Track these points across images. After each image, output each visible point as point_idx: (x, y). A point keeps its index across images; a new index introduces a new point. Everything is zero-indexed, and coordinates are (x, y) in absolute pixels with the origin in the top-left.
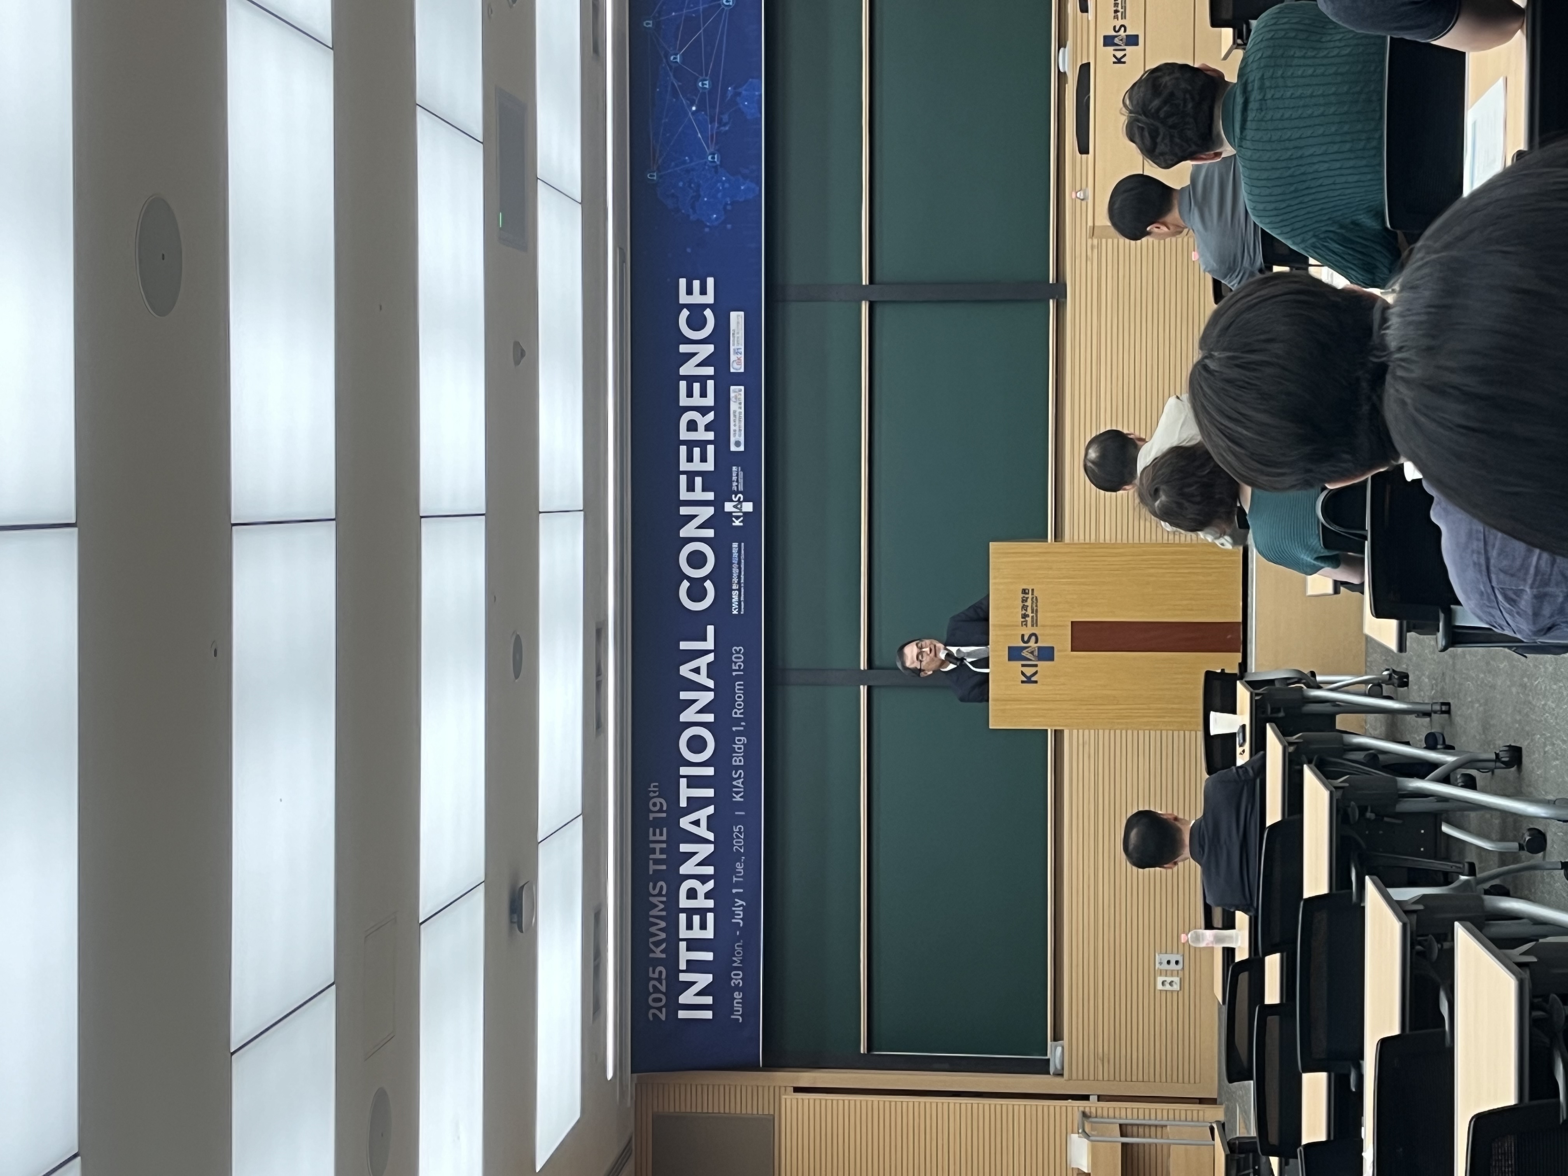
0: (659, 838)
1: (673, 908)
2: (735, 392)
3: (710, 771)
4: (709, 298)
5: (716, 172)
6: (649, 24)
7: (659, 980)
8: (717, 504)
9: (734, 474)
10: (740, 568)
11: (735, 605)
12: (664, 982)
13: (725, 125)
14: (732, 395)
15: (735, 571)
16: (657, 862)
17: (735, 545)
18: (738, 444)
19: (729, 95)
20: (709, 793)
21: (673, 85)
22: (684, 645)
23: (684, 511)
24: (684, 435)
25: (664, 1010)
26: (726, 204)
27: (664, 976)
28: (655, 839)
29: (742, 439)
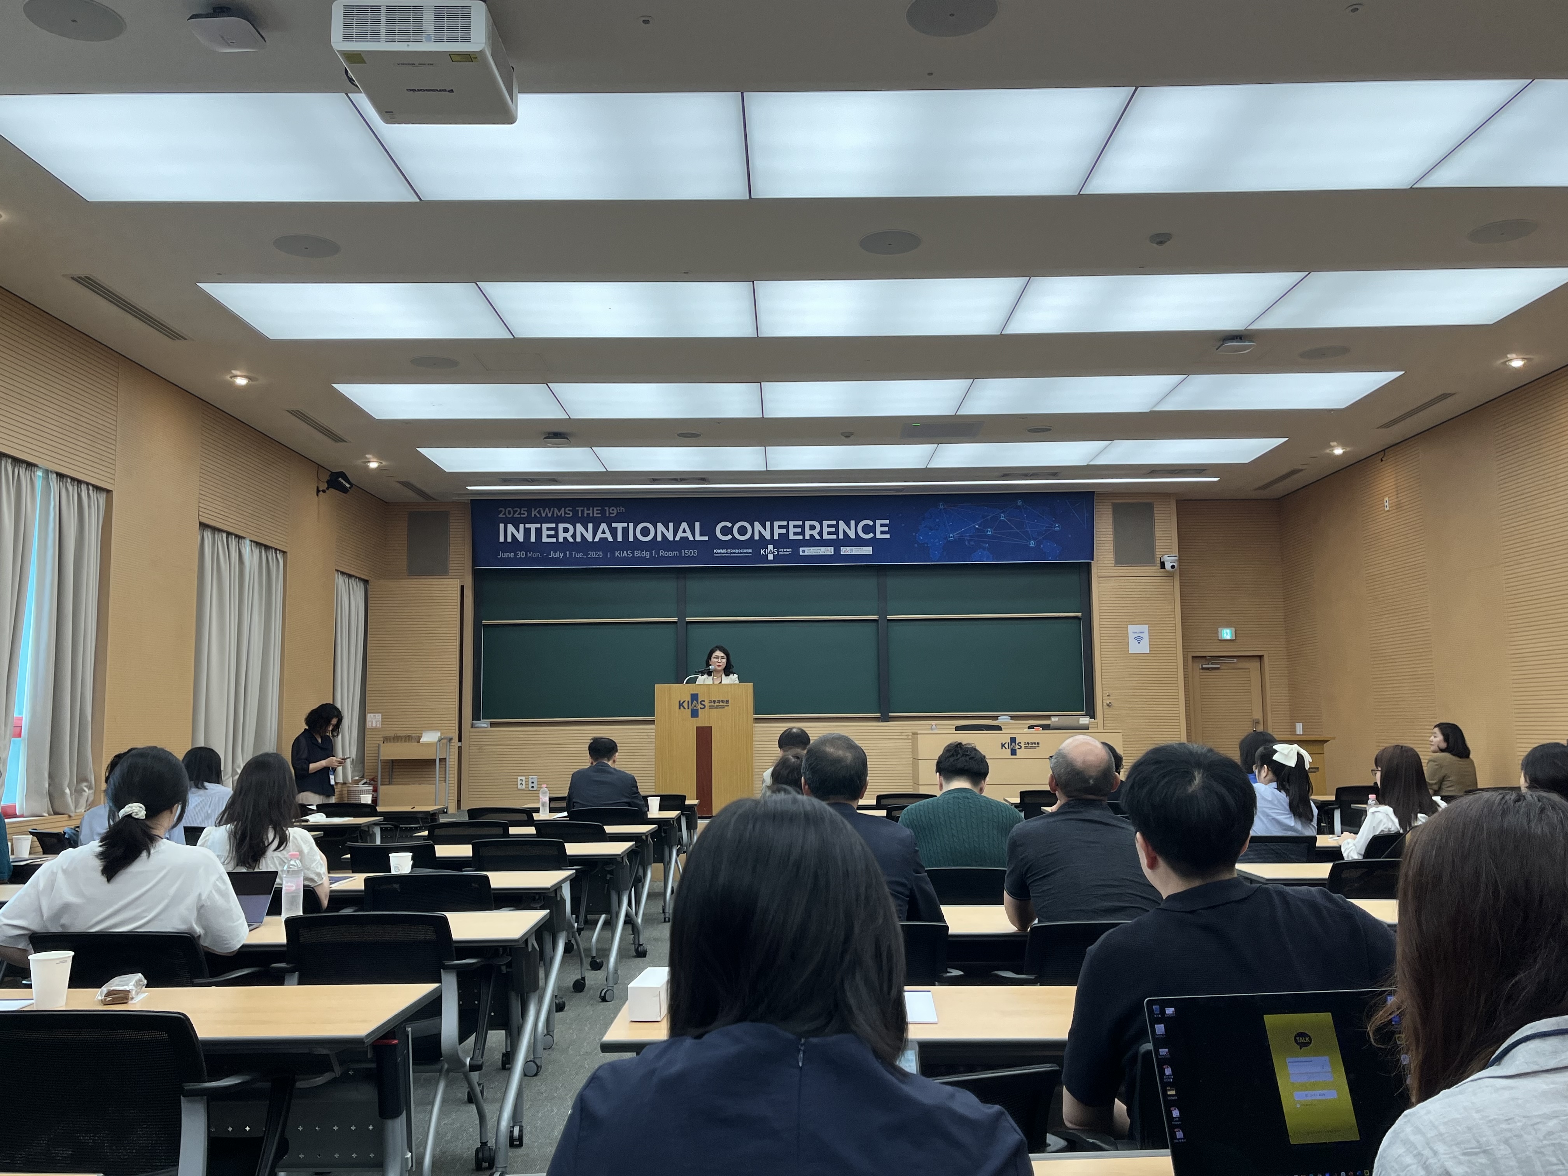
0: (596, 513)
1: (558, 520)
2: (831, 549)
3: (631, 539)
4: (879, 536)
5: (944, 539)
6: (1020, 503)
7: (520, 514)
8: (772, 541)
9: (788, 550)
10: (738, 553)
11: (719, 551)
12: (519, 516)
13: (969, 543)
14: (829, 548)
15: (737, 551)
16: (583, 511)
17: (750, 551)
18: (804, 551)
19: (984, 545)
20: (620, 539)
21: (989, 515)
22: (697, 525)
23: (768, 524)
24: (808, 524)
25: (504, 516)
26: (927, 544)
27: (522, 516)
28: (595, 510)
29: (806, 554)
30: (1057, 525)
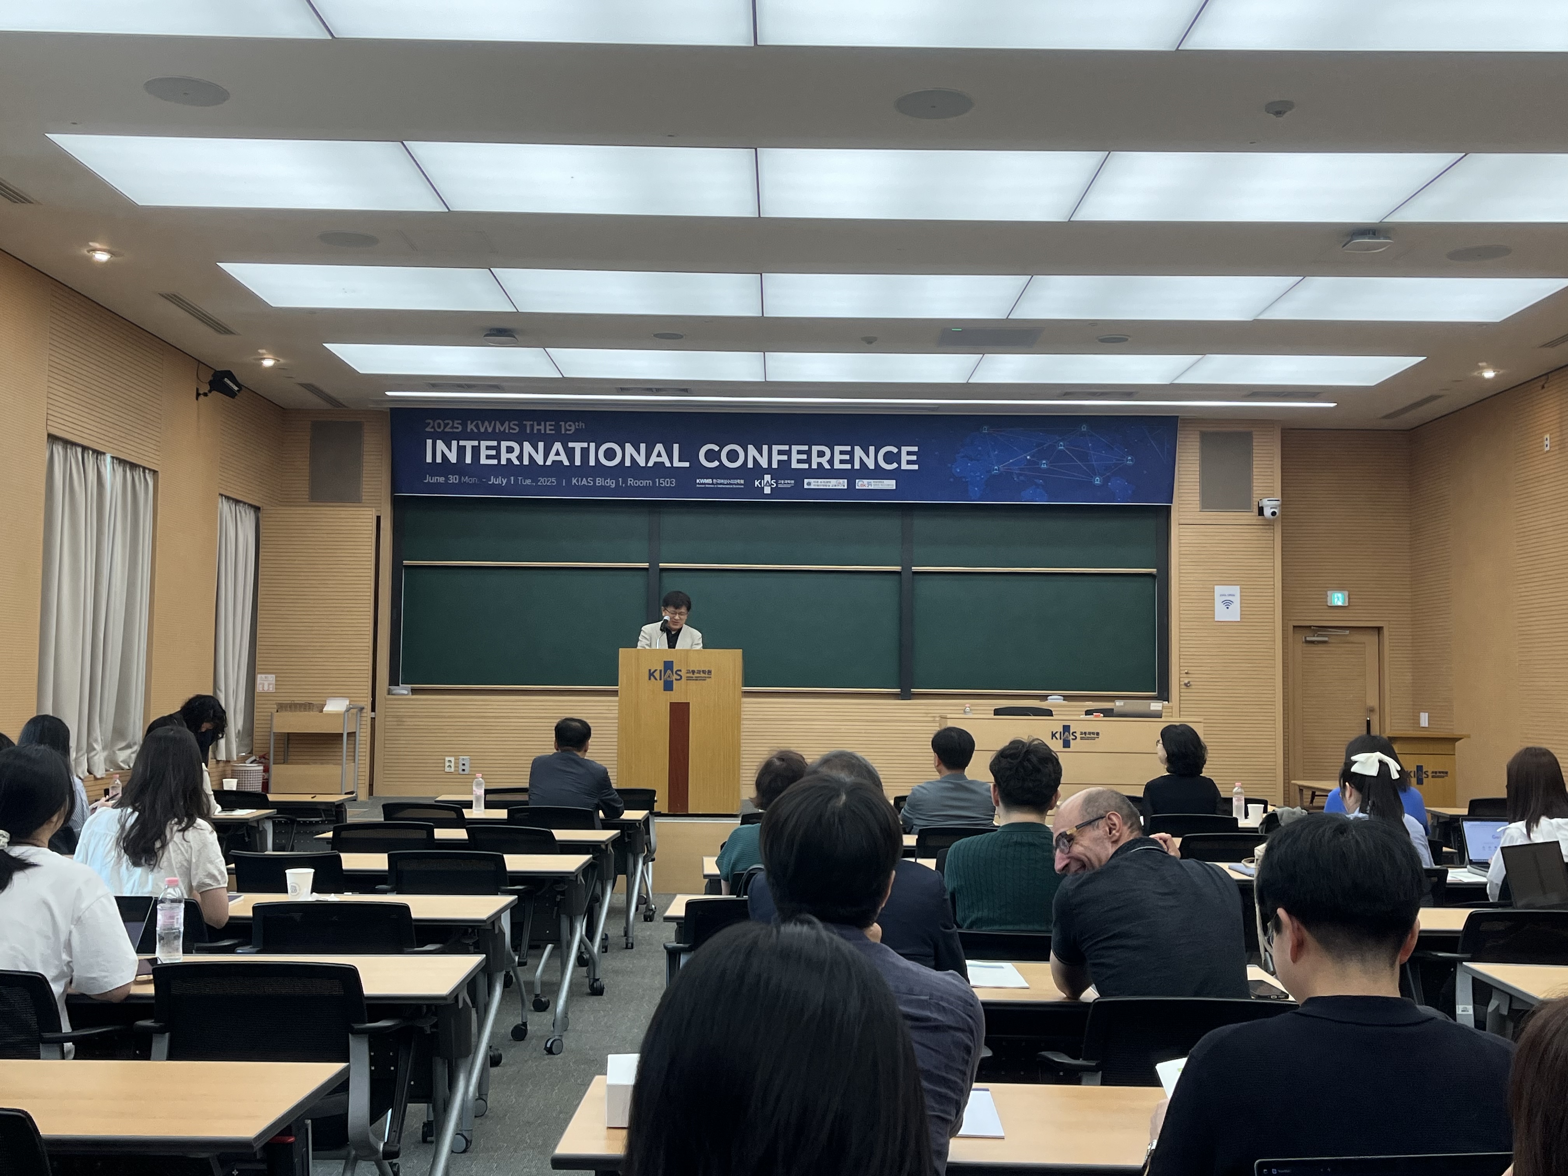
0: (548, 428)
1: (500, 437)
2: (844, 482)
3: (592, 463)
4: (904, 466)
5: (987, 472)
6: (1084, 428)
7: (453, 427)
8: (769, 470)
9: (789, 481)
10: (727, 484)
11: (703, 481)
12: (451, 430)
13: (1018, 478)
15: (726, 482)
16: (532, 426)
17: (742, 482)
18: (809, 484)
19: (1037, 480)
20: (578, 462)
21: (1045, 444)
22: (676, 447)
23: (765, 448)
24: (815, 449)
25: (433, 430)
26: (966, 478)
27: (455, 430)
28: (547, 426)
29: (812, 487)
30: (1129, 458)
